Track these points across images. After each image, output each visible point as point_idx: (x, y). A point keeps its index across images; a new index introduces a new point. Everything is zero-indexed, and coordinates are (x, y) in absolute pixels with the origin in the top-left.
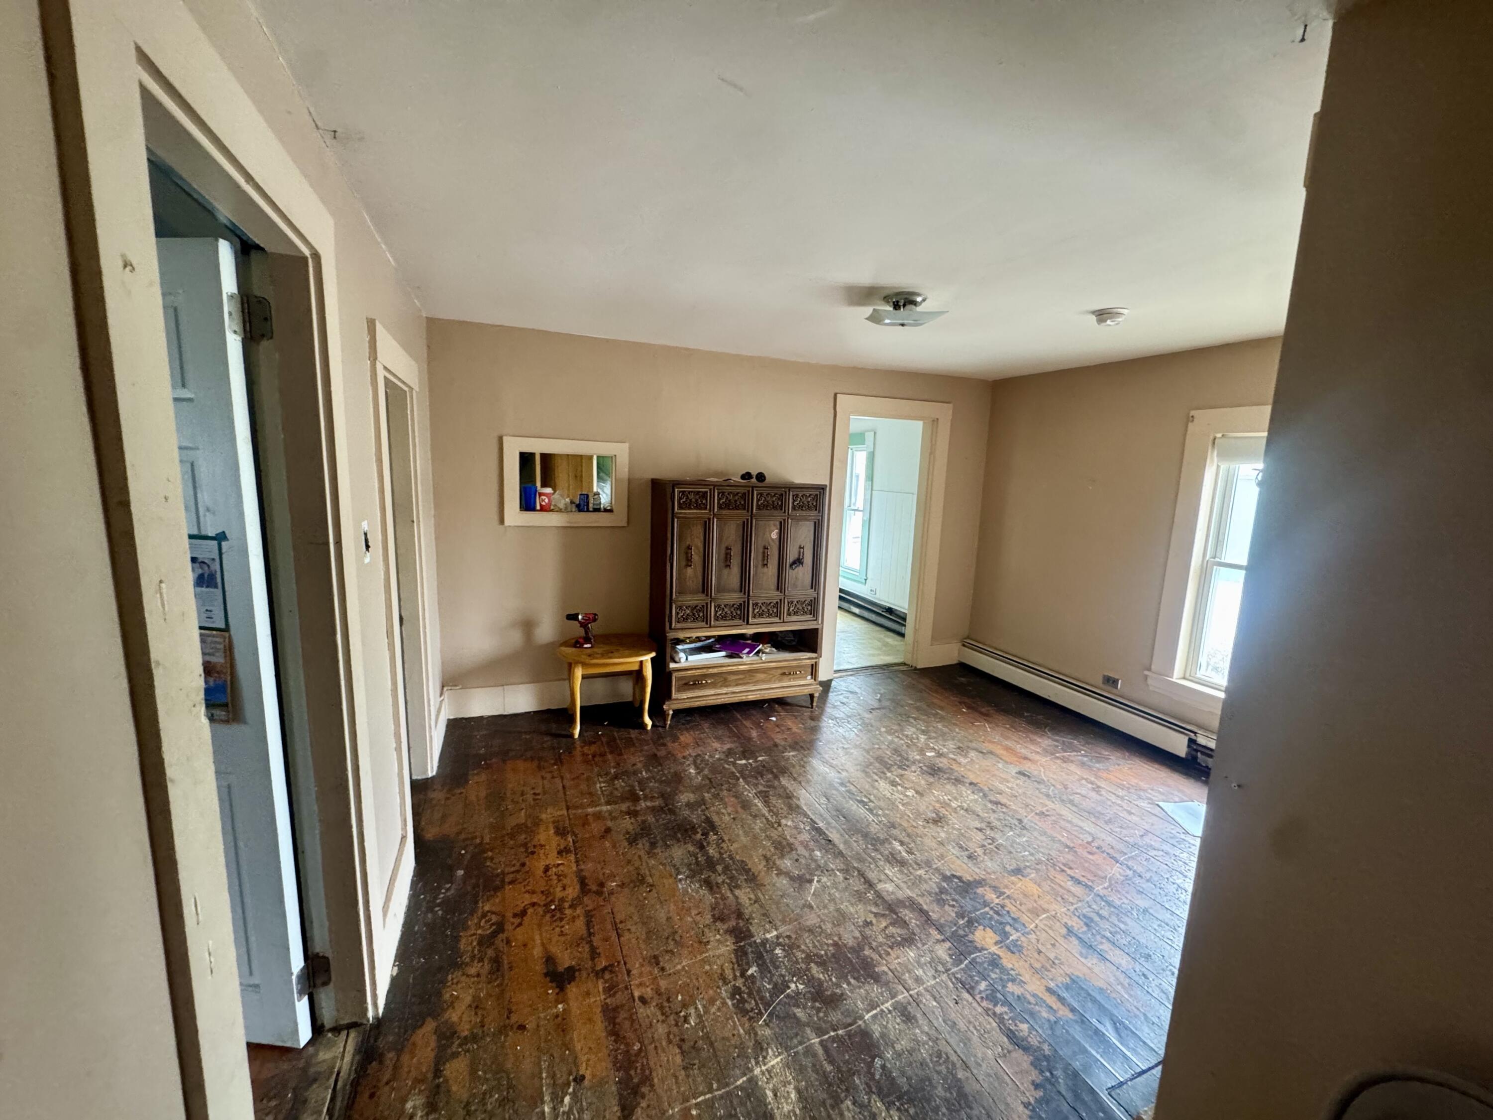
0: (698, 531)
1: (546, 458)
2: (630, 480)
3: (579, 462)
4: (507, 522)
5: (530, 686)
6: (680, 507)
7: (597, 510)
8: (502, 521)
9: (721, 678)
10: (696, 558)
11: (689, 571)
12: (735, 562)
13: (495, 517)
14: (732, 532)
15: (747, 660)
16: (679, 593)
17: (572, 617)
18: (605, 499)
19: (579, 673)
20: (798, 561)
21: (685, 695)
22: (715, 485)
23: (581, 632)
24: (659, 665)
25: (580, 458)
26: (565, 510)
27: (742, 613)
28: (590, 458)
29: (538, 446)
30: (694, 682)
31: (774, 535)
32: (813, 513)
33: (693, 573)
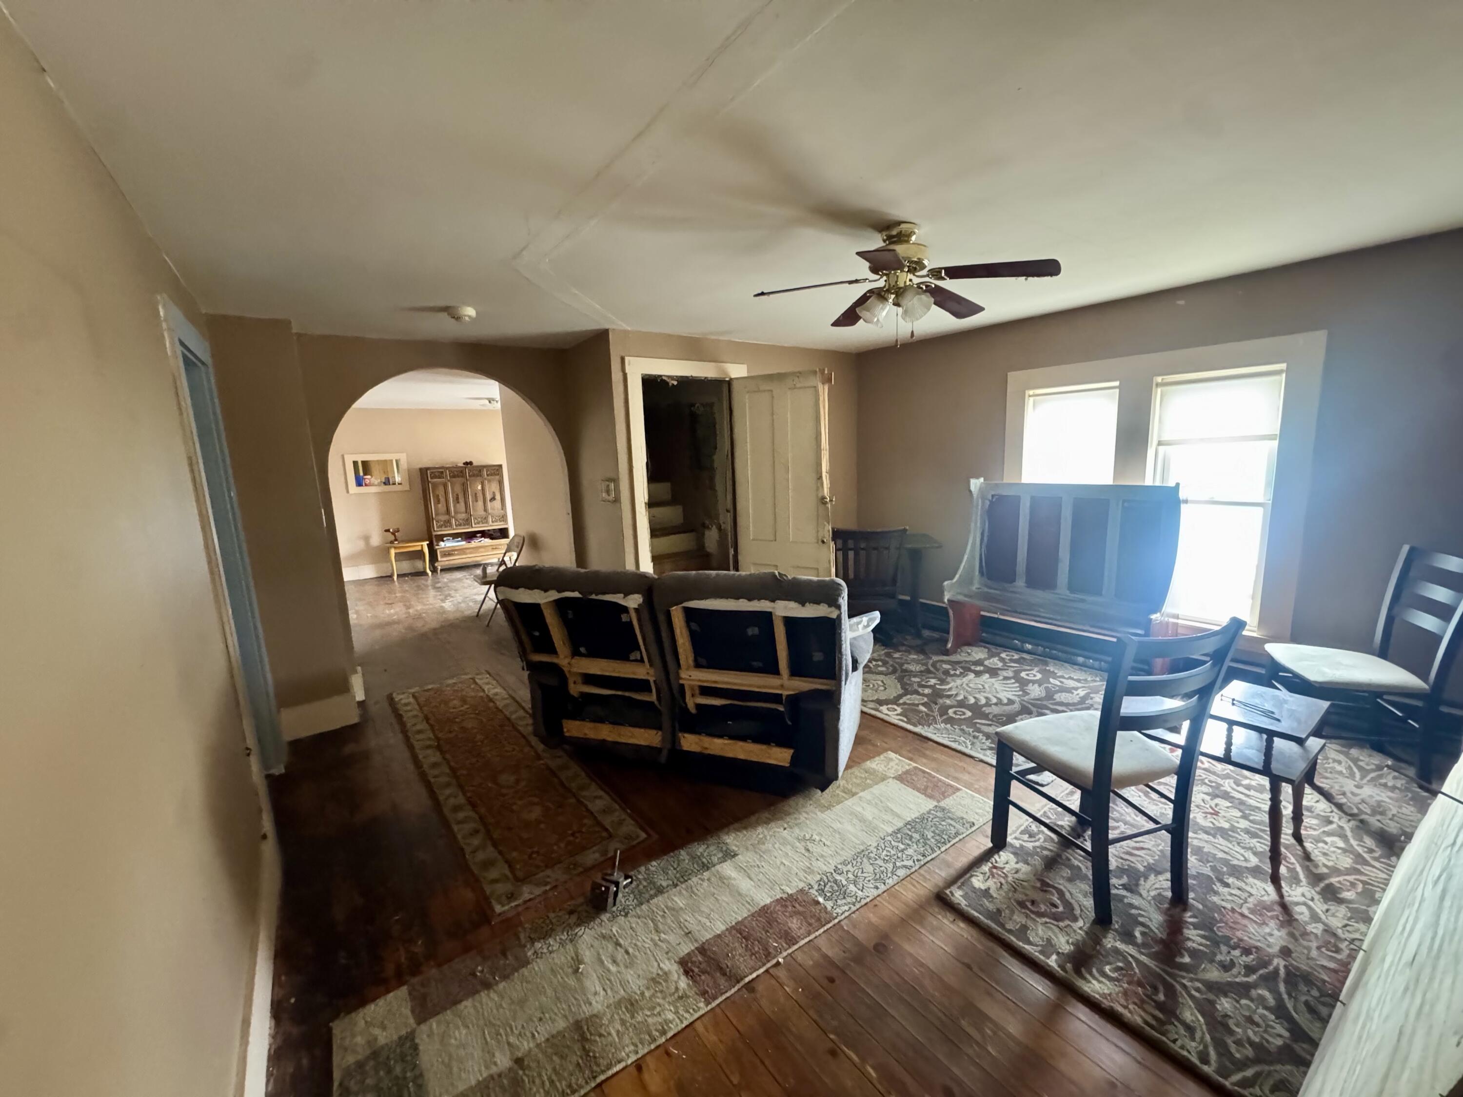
0: (441, 488)
1: (365, 464)
2: (409, 470)
3: (386, 464)
4: (351, 491)
5: (371, 566)
6: (432, 478)
7: (394, 484)
8: (348, 492)
9: (462, 551)
10: (442, 499)
11: (440, 506)
12: (461, 500)
13: (345, 491)
14: (458, 489)
15: (475, 543)
16: (436, 515)
17: (388, 531)
18: (398, 479)
19: (393, 552)
20: (493, 499)
21: (445, 559)
22: (447, 468)
23: (392, 538)
24: (431, 546)
25: (385, 461)
26: (379, 485)
27: (468, 522)
28: (391, 461)
29: (360, 458)
30: (448, 553)
31: (480, 487)
32: (497, 477)
33: (441, 507)
